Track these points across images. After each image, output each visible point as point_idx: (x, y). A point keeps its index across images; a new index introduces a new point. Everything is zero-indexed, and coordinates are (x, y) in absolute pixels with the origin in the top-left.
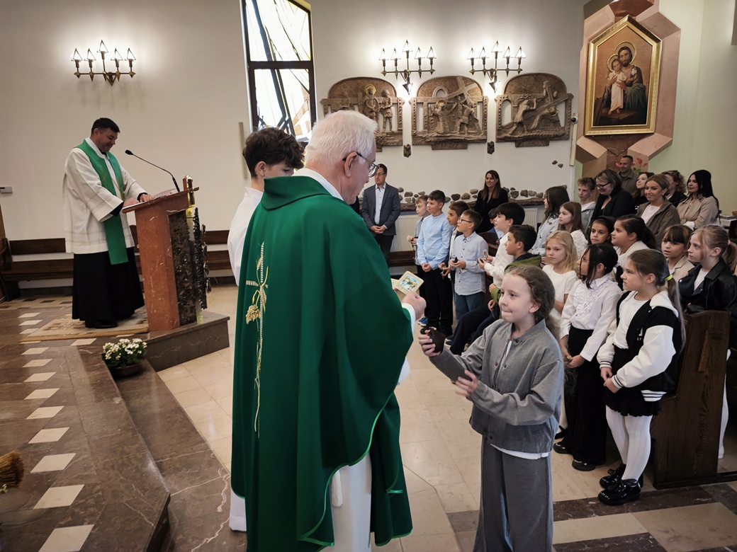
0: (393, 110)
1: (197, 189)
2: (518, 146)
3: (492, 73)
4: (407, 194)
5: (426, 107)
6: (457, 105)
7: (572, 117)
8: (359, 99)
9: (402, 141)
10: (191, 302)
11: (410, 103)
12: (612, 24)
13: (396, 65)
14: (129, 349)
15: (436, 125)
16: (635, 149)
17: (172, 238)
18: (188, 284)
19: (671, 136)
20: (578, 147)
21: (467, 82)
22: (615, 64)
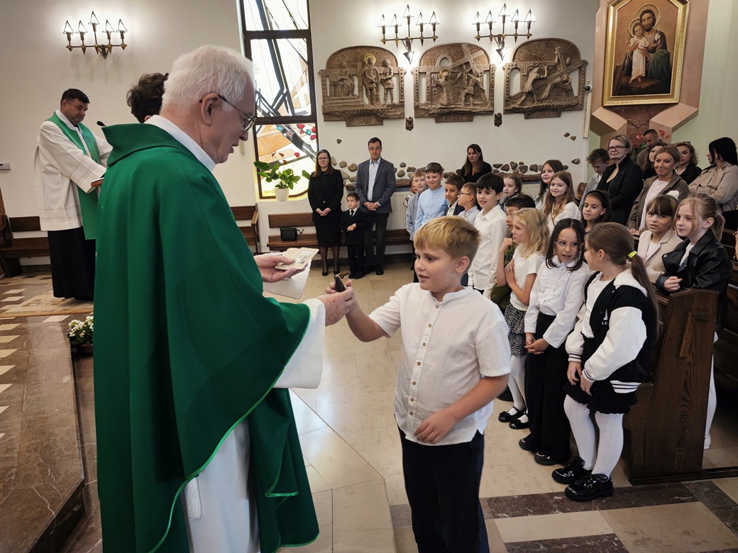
0: (394, 80)
2: (527, 117)
3: (499, 39)
4: (409, 170)
5: (429, 77)
6: (462, 74)
7: (587, 85)
8: (358, 70)
9: (404, 113)
11: (412, 73)
13: (396, 32)
15: (439, 97)
16: (659, 120)
19: (697, 106)
20: (593, 118)
21: (472, 49)
22: (637, 28)
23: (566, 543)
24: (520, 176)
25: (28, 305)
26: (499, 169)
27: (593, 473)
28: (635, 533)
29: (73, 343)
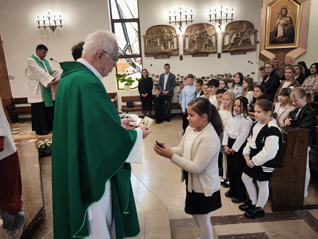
0: (175, 39)
2: (232, 54)
3: (220, 21)
4: (181, 77)
5: (189, 38)
6: (204, 36)
7: (257, 40)
8: (159, 35)
9: (179, 53)
11: (182, 36)
13: (175, 19)
14: (48, 144)
15: (194, 46)
16: (289, 55)
19: (306, 49)
20: (260, 55)
21: (208, 25)
22: (280, 16)
23: (243, 236)
24: (229, 80)
25: (21, 135)
26: (220, 77)
27: (256, 206)
28: (274, 232)
29: (40, 151)
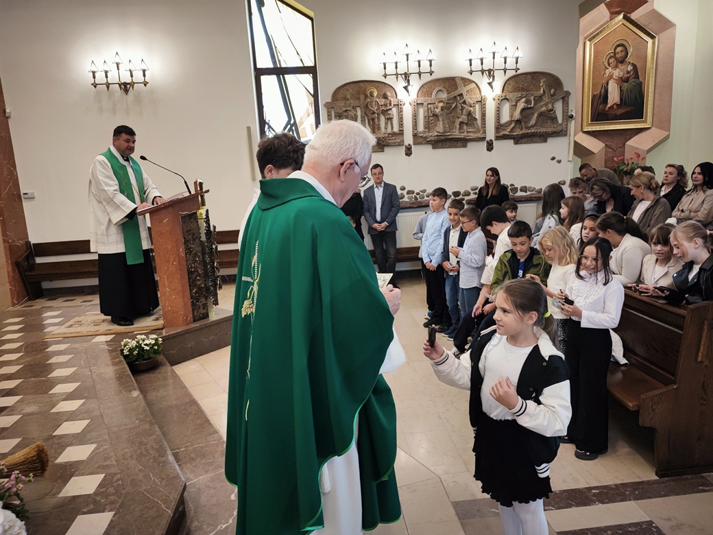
0: (394, 111)
1: (207, 191)
2: (516, 143)
3: (490, 73)
4: (409, 192)
5: (426, 108)
6: (456, 105)
7: (570, 113)
8: (361, 101)
9: (403, 141)
10: (203, 300)
11: (411, 104)
12: (608, 22)
13: (396, 68)
14: (146, 345)
15: (436, 125)
16: (632, 142)
17: (184, 238)
18: (200, 282)
19: (669, 130)
20: (576, 143)
21: (465, 82)
22: (612, 60)
23: (610, 530)
24: (512, 197)
